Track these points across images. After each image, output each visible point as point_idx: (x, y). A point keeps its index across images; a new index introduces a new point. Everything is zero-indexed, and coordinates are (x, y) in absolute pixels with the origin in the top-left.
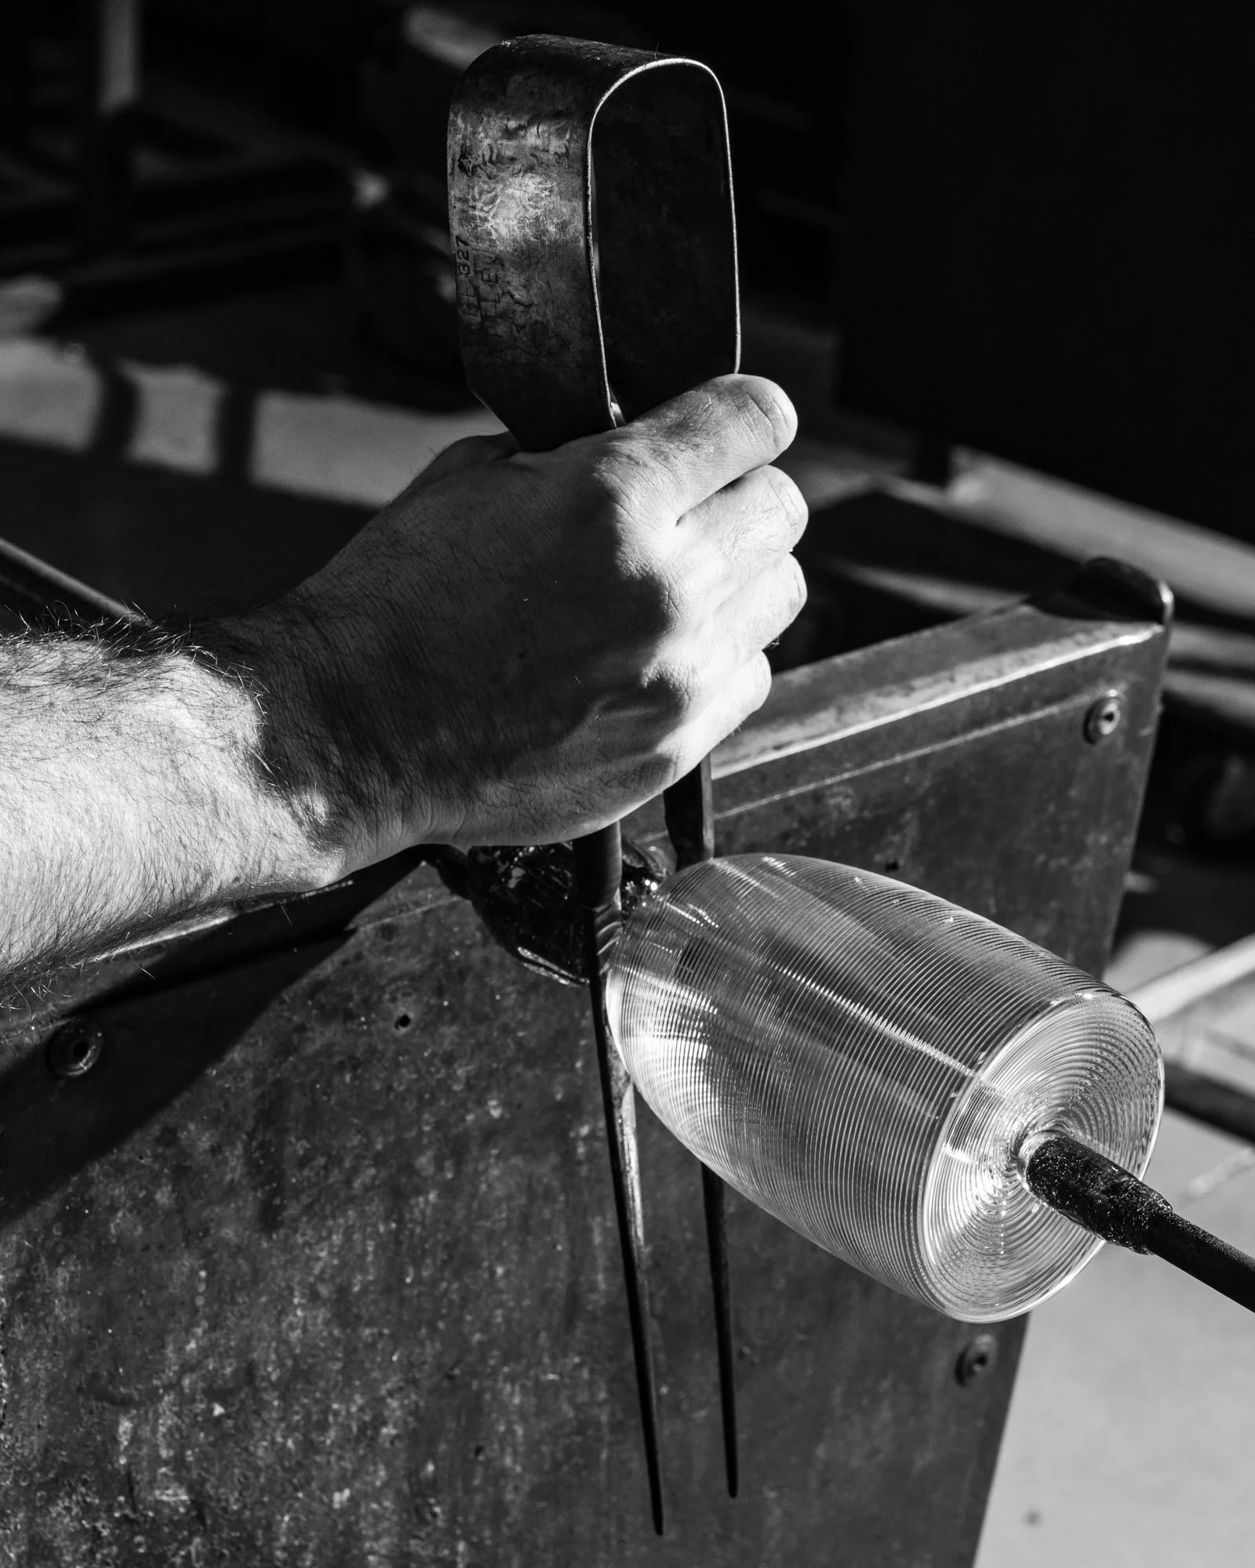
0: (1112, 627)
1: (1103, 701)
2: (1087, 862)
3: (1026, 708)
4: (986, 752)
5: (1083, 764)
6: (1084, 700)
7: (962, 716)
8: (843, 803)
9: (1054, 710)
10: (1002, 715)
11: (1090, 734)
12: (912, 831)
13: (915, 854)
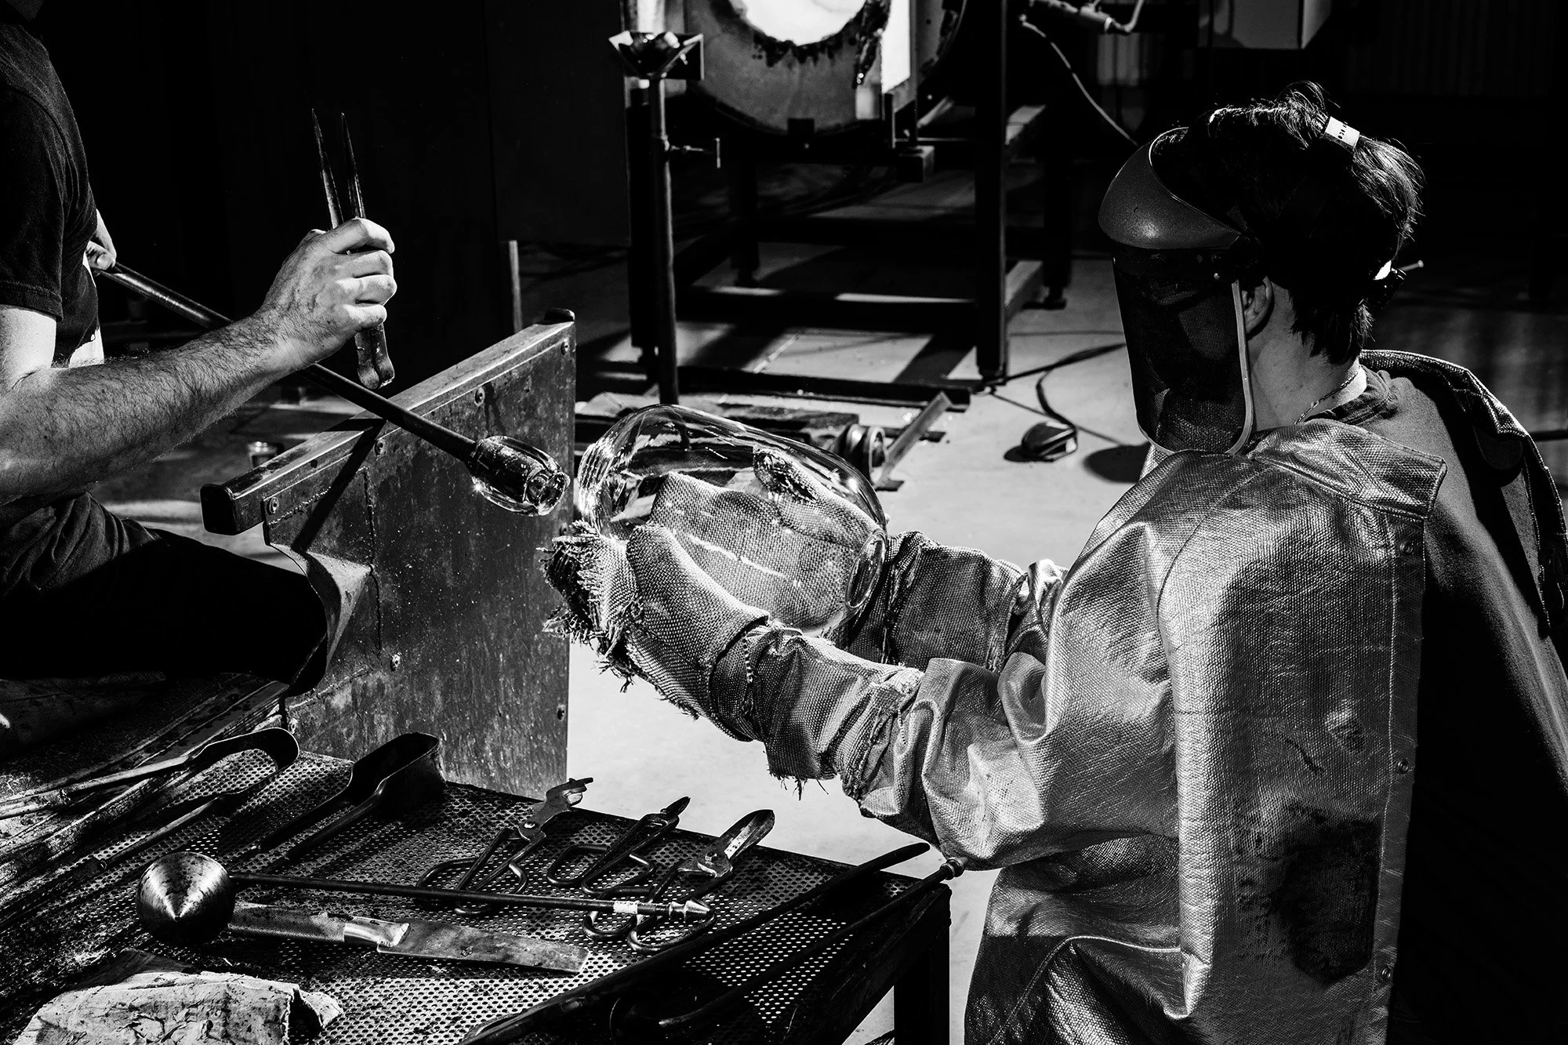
0: (561, 324)
1: (563, 343)
2: (567, 387)
3: (548, 346)
4: (542, 358)
5: (563, 360)
6: (559, 343)
7: (536, 349)
8: (515, 374)
9: (554, 346)
10: (544, 348)
11: (563, 352)
12: (530, 381)
13: (532, 387)
